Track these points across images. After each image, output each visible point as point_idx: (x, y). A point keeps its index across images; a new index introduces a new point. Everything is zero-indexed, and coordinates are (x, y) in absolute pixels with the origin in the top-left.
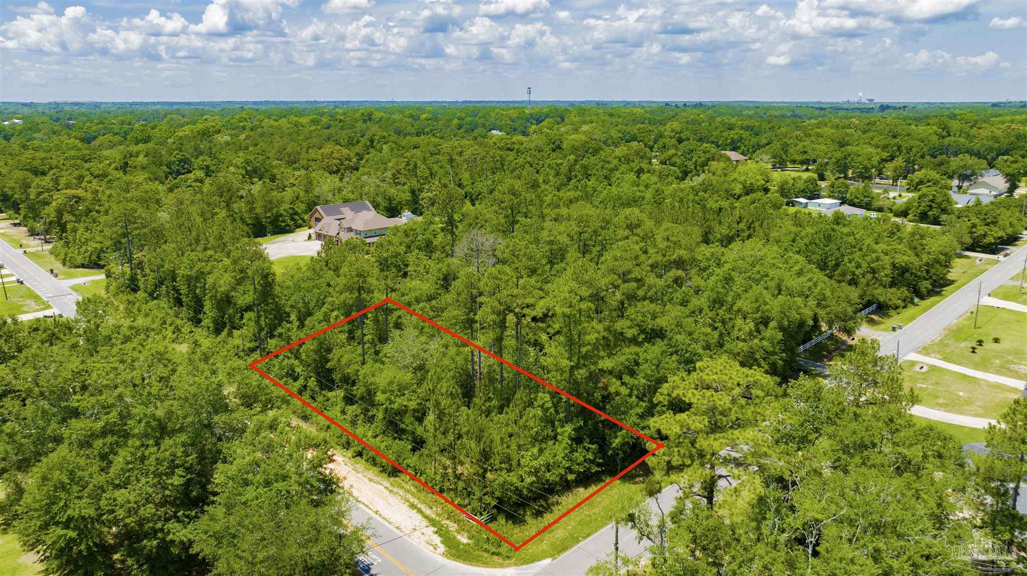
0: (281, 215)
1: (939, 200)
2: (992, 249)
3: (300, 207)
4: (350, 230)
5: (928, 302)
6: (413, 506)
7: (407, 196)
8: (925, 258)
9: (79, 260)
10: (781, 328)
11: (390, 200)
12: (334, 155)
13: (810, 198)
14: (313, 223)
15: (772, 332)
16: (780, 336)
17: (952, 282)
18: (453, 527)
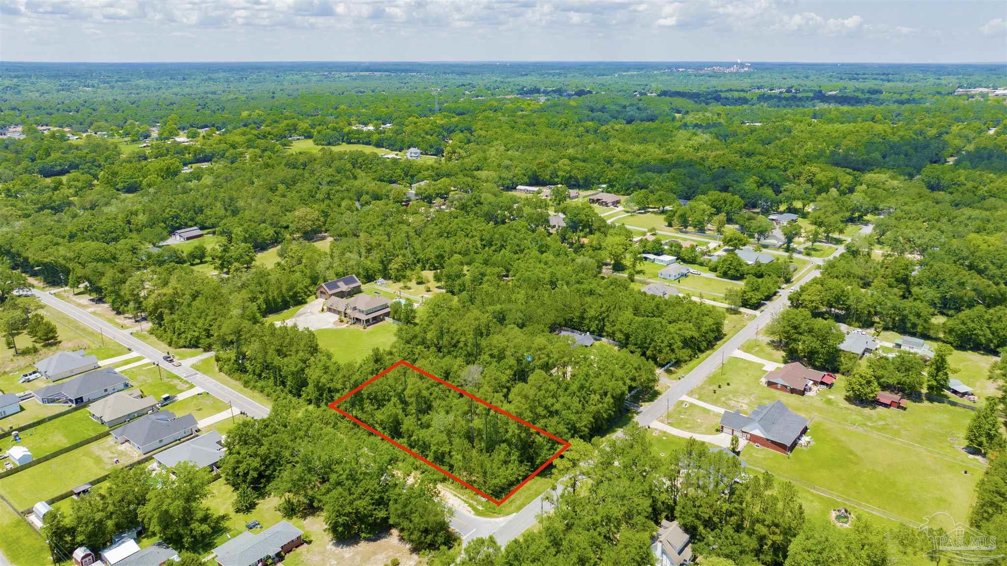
0: (299, 293)
1: (735, 264)
2: (756, 306)
3: (308, 281)
4: (355, 309)
5: (704, 355)
6: (455, 496)
7: (378, 266)
8: (703, 329)
9: (182, 342)
10: (613, 397)
11: (367, 270)
12: (308, 217)
13: (658, 254)
14: (318, 293)
15: (609, 399)
16: (612, 401)
17: (725, 335)
18: (475, 503)
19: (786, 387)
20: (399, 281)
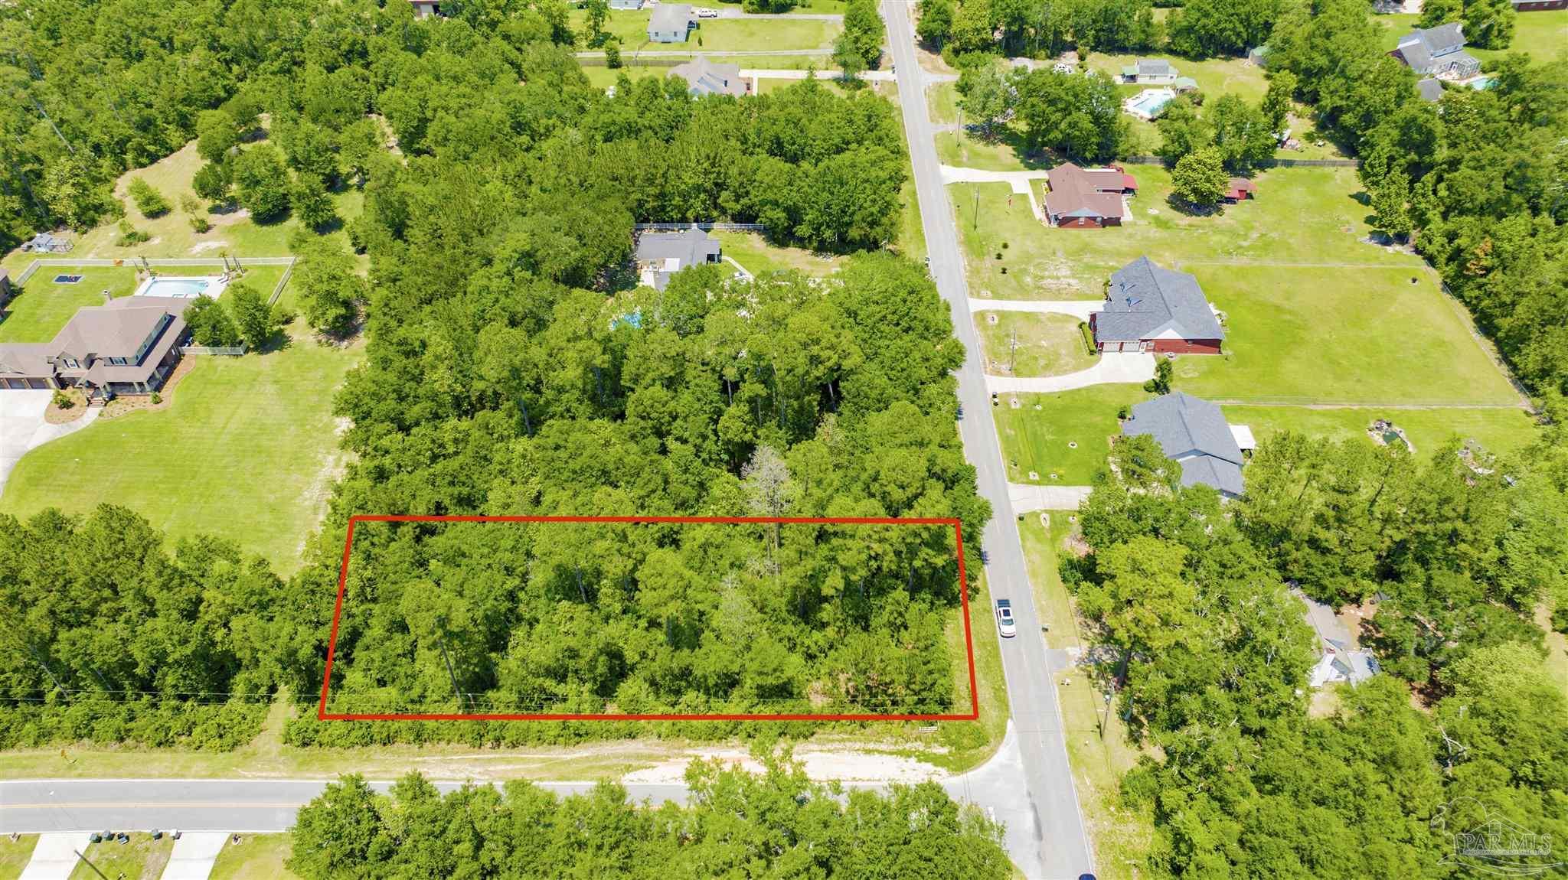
2: (872, 61)
4: (90, 360)
18: (920, 746)
19: (1094, 219)
20: (93, 223)
